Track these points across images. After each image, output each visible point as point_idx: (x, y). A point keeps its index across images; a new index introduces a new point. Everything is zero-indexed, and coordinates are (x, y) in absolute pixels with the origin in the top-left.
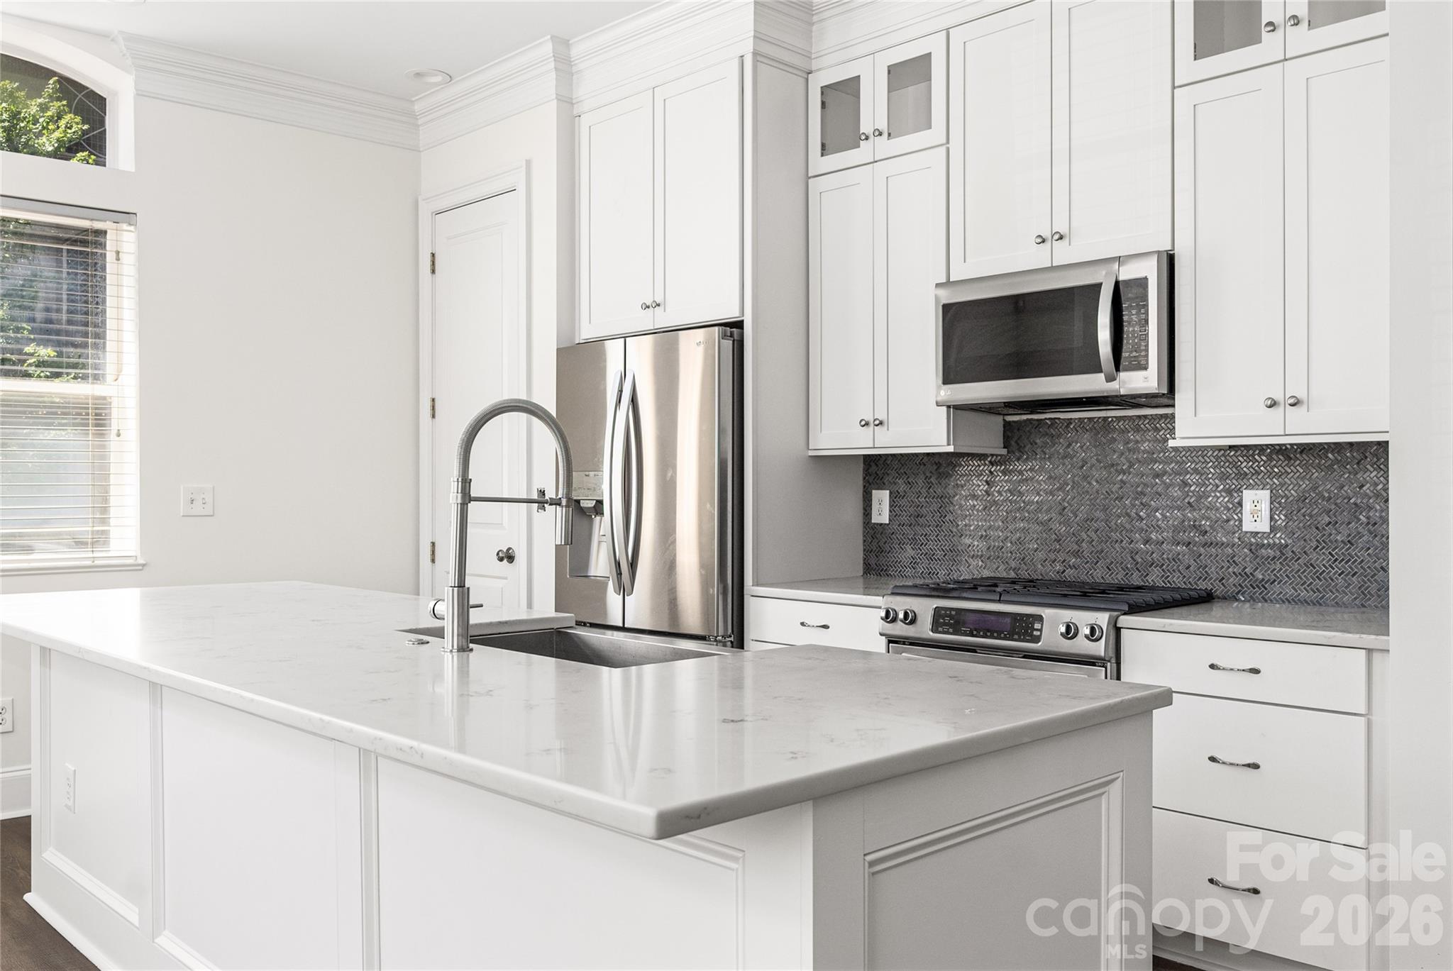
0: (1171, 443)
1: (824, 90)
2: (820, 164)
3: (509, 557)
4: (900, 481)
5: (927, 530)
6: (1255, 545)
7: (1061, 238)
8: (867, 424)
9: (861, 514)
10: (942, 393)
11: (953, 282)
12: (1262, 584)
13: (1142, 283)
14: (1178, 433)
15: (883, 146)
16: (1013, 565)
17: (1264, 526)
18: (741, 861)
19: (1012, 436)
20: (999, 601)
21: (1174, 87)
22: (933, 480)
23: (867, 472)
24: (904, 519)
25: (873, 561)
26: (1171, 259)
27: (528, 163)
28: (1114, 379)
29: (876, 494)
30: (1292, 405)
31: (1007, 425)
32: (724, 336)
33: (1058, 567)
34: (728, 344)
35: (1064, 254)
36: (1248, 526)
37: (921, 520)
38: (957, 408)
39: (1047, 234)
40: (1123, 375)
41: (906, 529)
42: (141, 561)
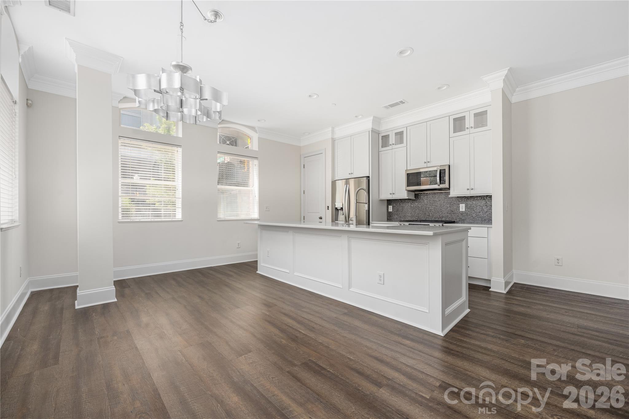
0: (449, 196)
1: (382, 136)
2: (381, 149)
3: (321, 218)
4: (394, 204)
5: (400, 212)
6: (462, 213)
7: (429, 162)
8: (391, 194)
9: (386, 210)
10: (407, 188)
11: (408, 170)
12: (464, 220)
13: (445, 170)
14: (451, 194)
15: (394, 146)
16: (417, 218)
17: (464, 210)
18: (428, 244)
19: (416, 196)
20: (420, 222)
21: (450, 138)
22: (401, 204)
23: (387, 203)
24: (395, 211)
25: (389, 218)
26: (449, 166)
27: (325, 149)
28: (440, 186)
29: (389, 206)
30: (472, 189)
31: (415, 194)
32: (366, 179)
33: (426, 218)
34: (367, 180)
35: (429, 165)
36: (461, 210)
37: (398, 211)
38: (408, 191)
39: (426, 161)
40: (441, 185)
41: (395, 212)
42: (259, 218)
